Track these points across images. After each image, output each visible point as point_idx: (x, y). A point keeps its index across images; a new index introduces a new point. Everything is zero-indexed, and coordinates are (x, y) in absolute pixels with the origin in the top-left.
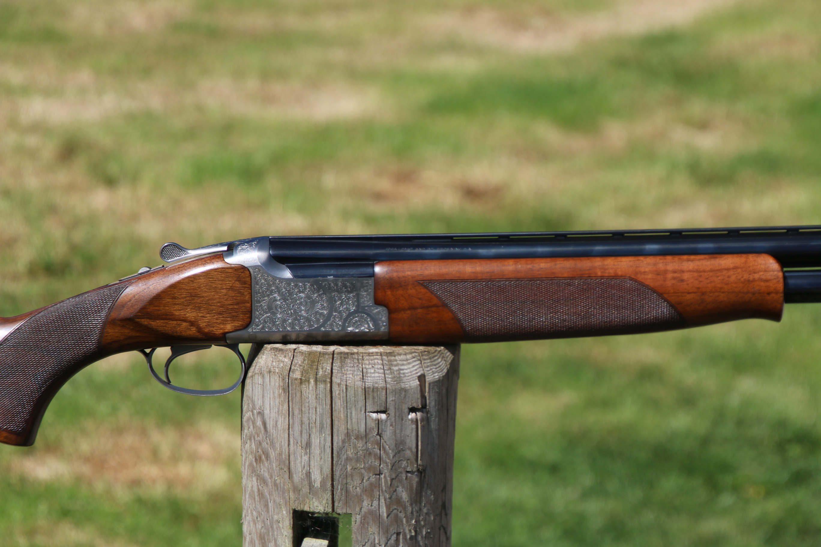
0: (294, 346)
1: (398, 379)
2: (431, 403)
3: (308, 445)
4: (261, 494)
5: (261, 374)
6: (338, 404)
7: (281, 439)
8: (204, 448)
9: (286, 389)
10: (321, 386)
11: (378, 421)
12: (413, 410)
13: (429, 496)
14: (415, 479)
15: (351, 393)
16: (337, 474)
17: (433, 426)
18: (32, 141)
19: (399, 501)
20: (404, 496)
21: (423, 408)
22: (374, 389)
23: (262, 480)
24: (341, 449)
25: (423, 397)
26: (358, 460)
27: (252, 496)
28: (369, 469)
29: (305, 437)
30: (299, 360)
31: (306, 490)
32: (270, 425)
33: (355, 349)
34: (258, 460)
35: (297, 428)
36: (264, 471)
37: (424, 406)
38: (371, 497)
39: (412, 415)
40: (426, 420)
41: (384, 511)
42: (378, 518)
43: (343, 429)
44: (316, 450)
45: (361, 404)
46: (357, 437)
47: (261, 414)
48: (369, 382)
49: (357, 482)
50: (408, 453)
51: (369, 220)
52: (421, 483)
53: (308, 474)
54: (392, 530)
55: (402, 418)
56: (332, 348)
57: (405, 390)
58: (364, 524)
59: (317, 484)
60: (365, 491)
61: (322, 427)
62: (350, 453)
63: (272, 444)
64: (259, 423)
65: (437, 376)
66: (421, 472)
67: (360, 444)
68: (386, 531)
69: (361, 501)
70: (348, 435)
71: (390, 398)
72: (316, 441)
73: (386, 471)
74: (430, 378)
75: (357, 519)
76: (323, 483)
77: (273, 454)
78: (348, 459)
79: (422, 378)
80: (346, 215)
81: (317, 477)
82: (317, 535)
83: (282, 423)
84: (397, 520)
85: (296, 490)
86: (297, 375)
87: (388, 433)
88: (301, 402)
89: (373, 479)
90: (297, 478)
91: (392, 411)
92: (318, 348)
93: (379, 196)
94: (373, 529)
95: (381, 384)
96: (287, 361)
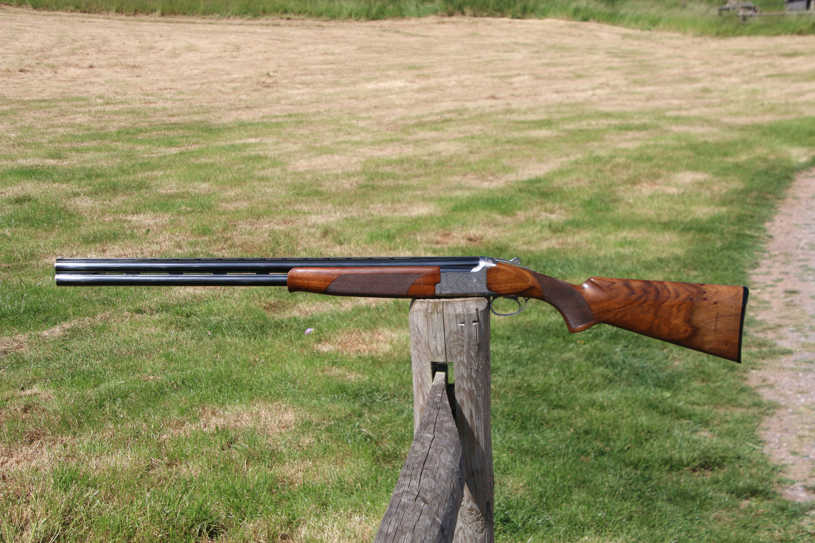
0: (428, 300)
1: (468, 310)
2: (481, 319)
3: (436, 337)
4: (419, 357)
5: (416, 311)
6: (446, 321)
7: (425, 335)
8: (381, 337)
9: (426, 316)
10: (439, 315)
11: (462, 327)
12: (474, 322)
13: (482, 354)
14: (476, 348)
15: (451, 316)
16: (447, 347)
17: (482, 327)
18: (312, 230)
19: (471, 356)
20: (473, 354)
21: (478, 321)
22: (460, 315)
23: (419, 351)
24: (448, 338)
25: (478, 317)
26: (455, 342)
27: (415, 357)
28: (459, 345)
29: (434, 334)
30: (430, 305)
31: (436, 354)
32: (421, 330)
33: (451, 300)
34: (417, 343)
35: (431, 331)
36: (419, 347)
37: (478, 320)
38: (460, 355)
39: (474, 324)
40: (480, 325)
41: (465, 360)
42: (463, 363)
43: (448, 330)
44: (439, 339)
45: (455, 320)
46: (454, 333)
47: (417, 326)
48: (457, 312)
49: (455, 350)
50: (473, 338)
51: (434, 251)
52: (479, 349)
53: (436, 348)
54: (469, 367)
55: (470, 325)
56: (442, 300)
57: (471, 314)
58: (458, 365)
59: (440, 352)
60: (458, 353)
61: (440, 330)
62: (452, 339)
63: (422, 337)
64: (416, 330)
65: (483, 308)
66: (479, 345)
67: (455, 336)
68: (467, 368)
69: (457, 357)
70: (450, 332)
71: (466, 318)
72: (438, 335)
73: (465, 345)
74: (480, 309)
75: (455, 364)
76: (442, 351)
77: (422, 341)
78: (451, 342)
79: (477, 309)
80: (426, 250)
81: (440, 349)
82: (441, 371)
83: (425, 329)
84: (471, 363)
85: (432, 354)
86: (430, 311)
87: (466, 331)
88: (432, 321)
89: (461, 348)
90: (432, 350)
91: (466, 323)
92: (437, 300)
93: (438, 243)
94: (462, 367)
95: (462, 313)
96: (426, 306)
